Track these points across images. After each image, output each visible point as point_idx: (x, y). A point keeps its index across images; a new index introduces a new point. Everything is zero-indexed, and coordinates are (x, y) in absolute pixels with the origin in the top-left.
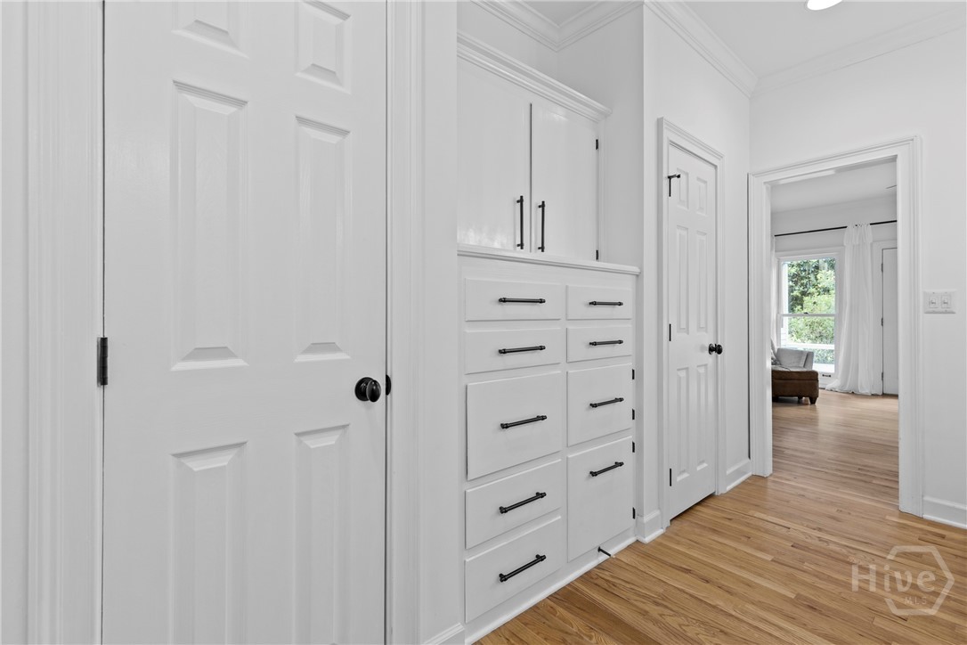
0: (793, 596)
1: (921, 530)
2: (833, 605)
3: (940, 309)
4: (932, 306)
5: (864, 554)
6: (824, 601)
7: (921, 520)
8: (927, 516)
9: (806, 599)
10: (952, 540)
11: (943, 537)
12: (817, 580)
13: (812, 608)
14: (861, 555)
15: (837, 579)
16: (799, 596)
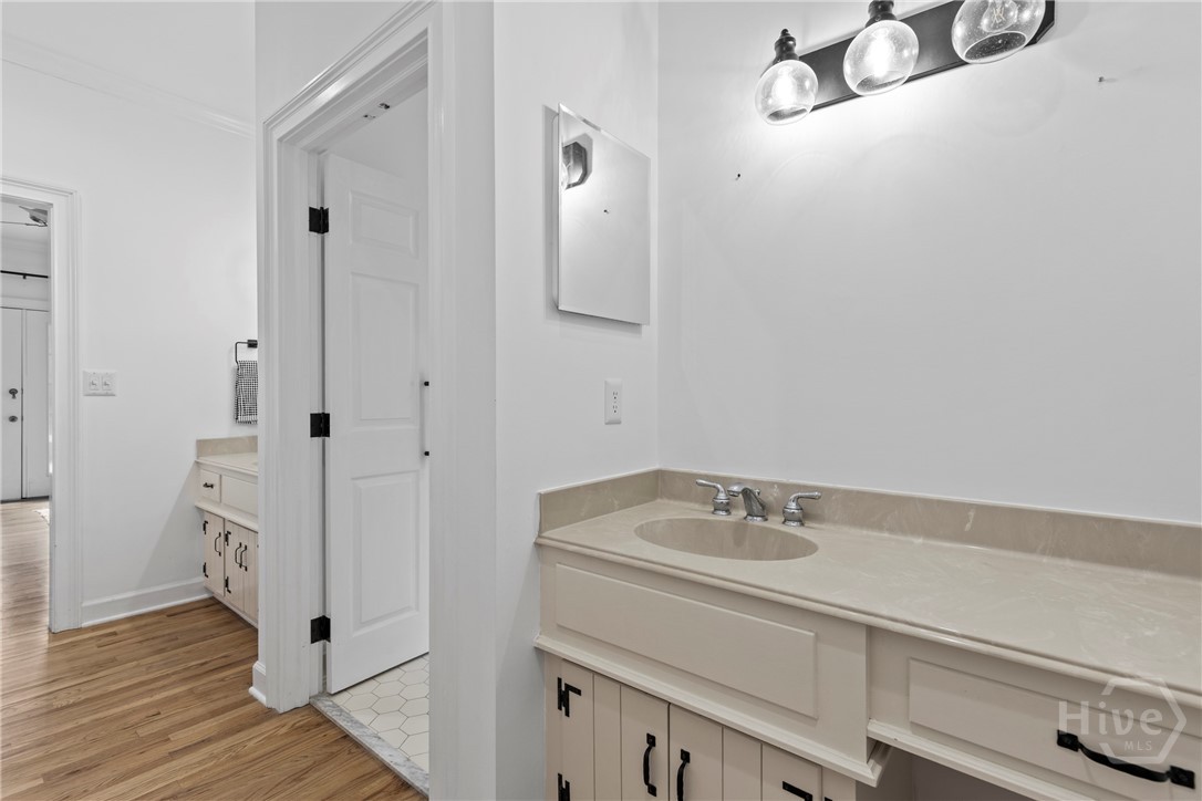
0: (41, 781)
1: (92, 638)
2: (92, 753)
3: (100, 391)
4: (93, 387)
5: (66, 691)
6: (76, 758)
7: (79, 630)
8: (86, 624)
9: (57, 772)
10: (123, 632)
11: (115, 634)
12: (46, 747)
13: (74, 772)
14: (62, 694)
15: (66, 731)
16: (46, 776)
